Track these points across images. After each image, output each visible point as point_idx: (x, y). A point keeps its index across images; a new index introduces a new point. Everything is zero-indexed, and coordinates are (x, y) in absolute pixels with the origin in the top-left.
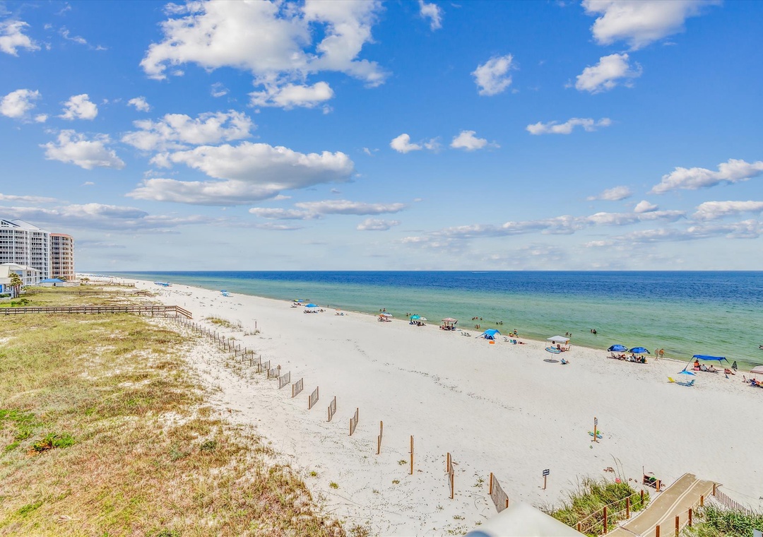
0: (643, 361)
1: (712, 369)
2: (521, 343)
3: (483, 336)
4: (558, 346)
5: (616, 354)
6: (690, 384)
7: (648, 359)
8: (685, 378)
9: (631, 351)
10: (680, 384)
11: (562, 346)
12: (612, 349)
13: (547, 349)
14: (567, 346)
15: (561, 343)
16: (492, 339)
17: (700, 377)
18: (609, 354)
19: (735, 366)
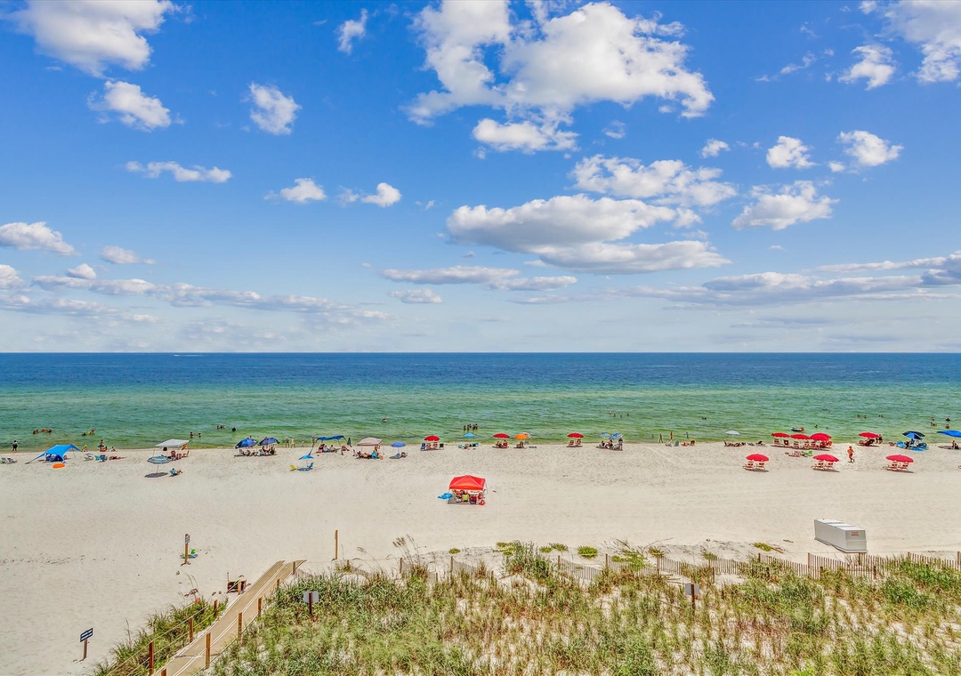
0: (273, 452)
1: (332, 449)
2: (114, 458)
3: (44, 458)
4: (173, 453)
5: (245, 450)
6: (310, 468)
7: (277, 450)
8: (305, 464)
9: (261, 444)
10: (301, 470)
11: (178, 452)
12: (240, 445)
13: (151, 460)
14: (185, 451)
15: (176, 447)
16: (61, 460)
17: (320, 460)
18: (237, 452)
19: (349, 443)
